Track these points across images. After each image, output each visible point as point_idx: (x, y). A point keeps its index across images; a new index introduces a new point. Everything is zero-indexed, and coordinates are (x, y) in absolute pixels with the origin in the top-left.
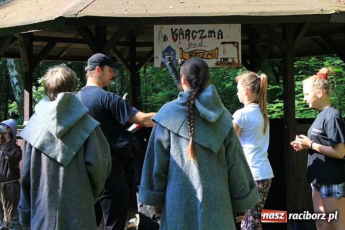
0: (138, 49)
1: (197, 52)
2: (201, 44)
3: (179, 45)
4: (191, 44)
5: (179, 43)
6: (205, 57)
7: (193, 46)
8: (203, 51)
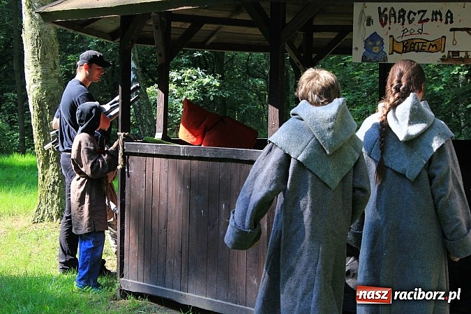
0: (316, 35)
1: (415, 41)
2: (420, 31)
3: (389, 31)
4: (406, 31)
5: (390, 28)
6: (426, 48)
7: (409, 33)
8: (422, 41)
